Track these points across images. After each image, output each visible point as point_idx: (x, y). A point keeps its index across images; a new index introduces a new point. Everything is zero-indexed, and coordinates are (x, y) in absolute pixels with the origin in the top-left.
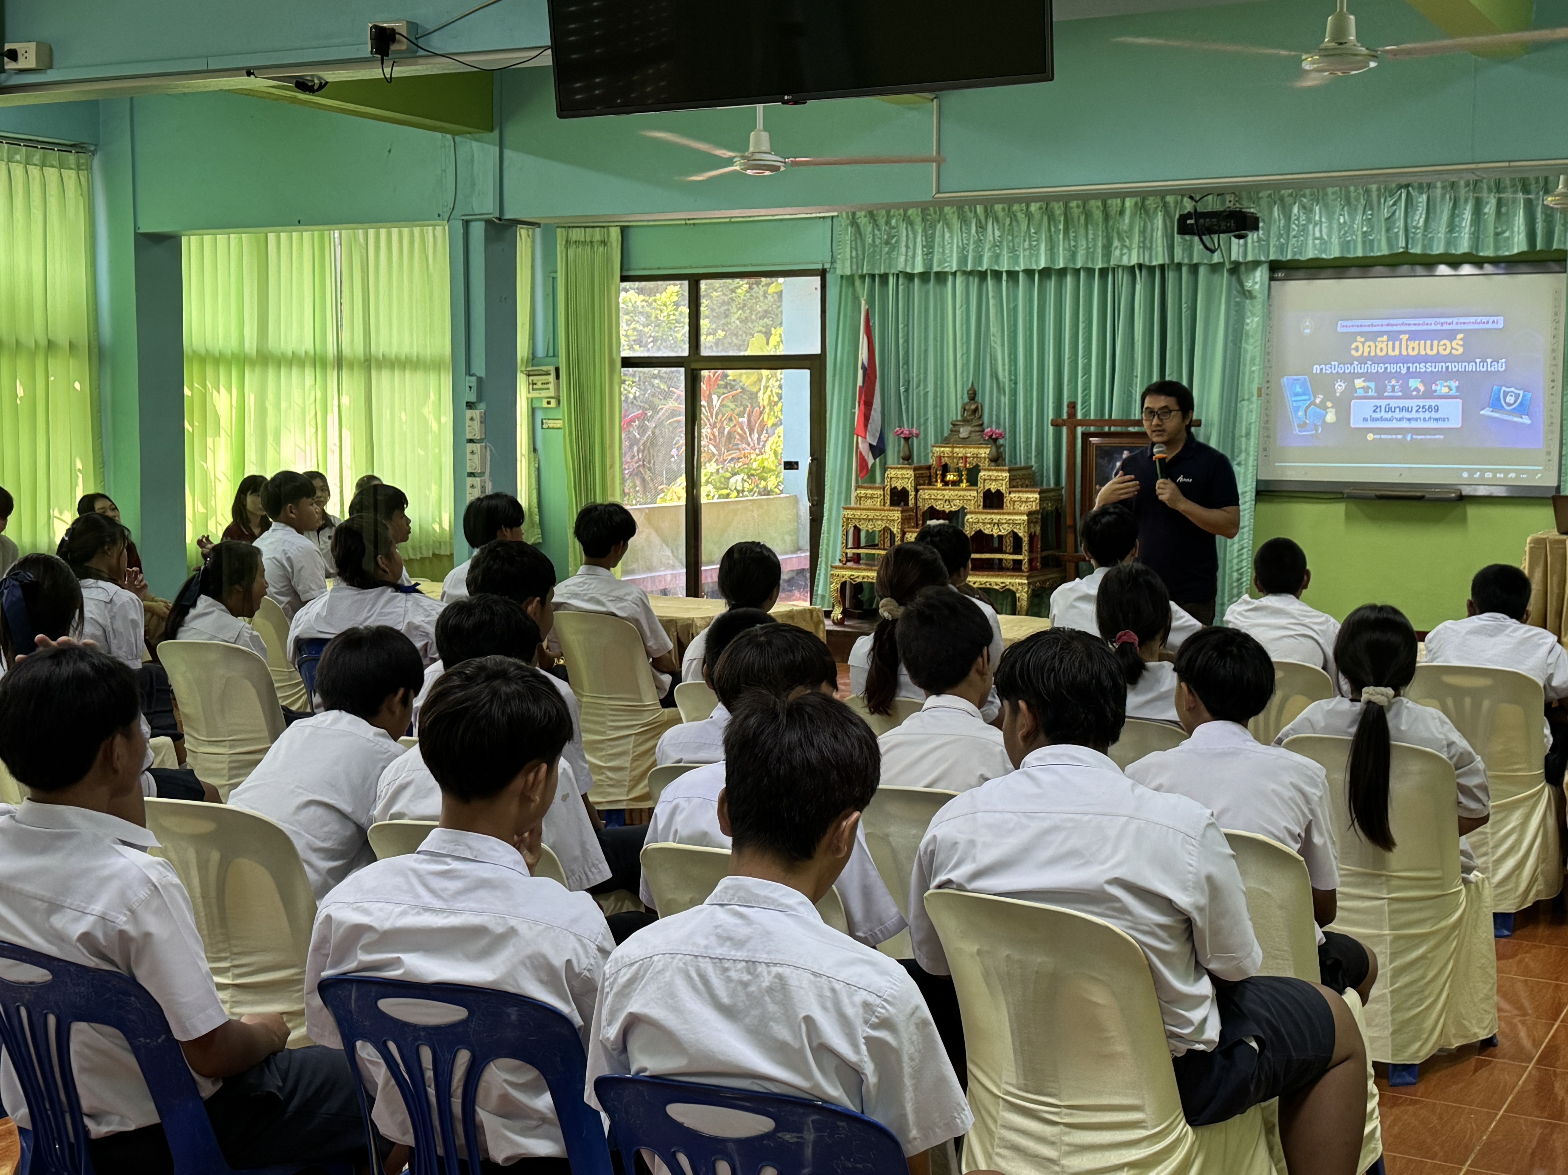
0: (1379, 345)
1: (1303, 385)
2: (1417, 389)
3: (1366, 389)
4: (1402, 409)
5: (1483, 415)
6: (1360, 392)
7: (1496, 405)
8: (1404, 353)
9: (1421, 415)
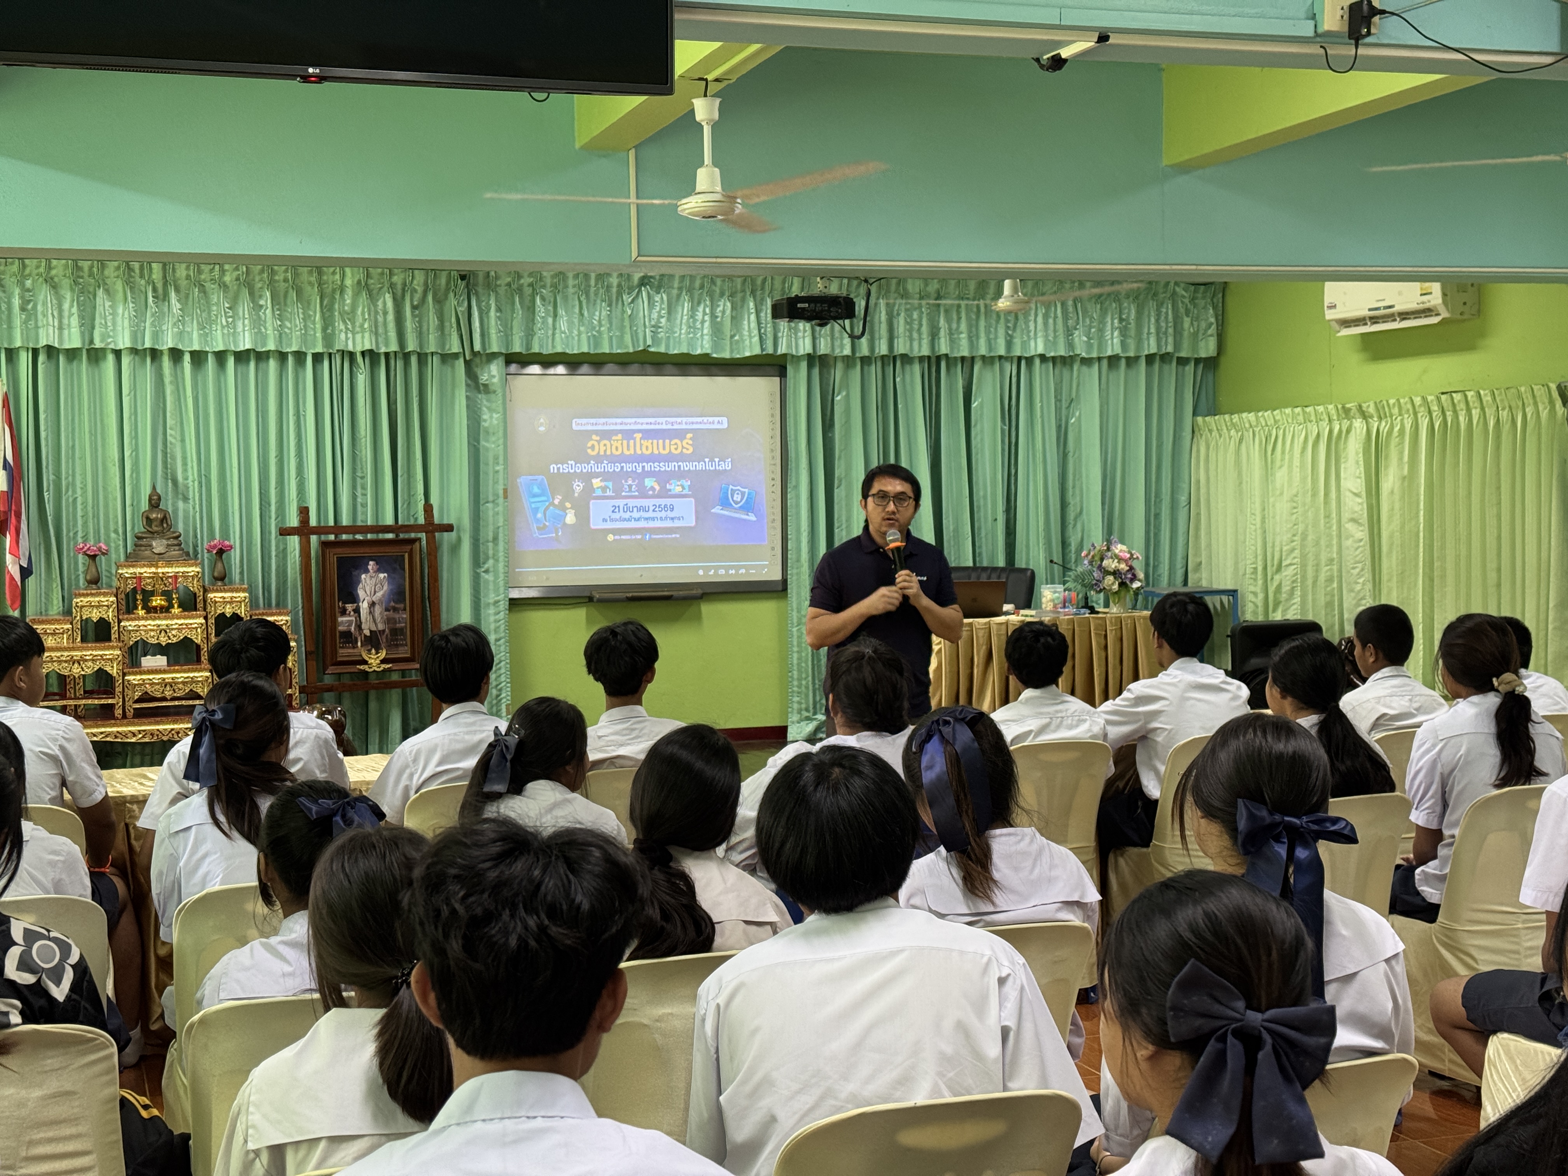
0: (615, 444)
1: (541, 485)
2: (653, 488)
3: (604, 489)
4: (639, 510)
5: (715, 514)
6: (599, 493)
7: (725, 503)
8: (639, 452)
9: (658, 515)
